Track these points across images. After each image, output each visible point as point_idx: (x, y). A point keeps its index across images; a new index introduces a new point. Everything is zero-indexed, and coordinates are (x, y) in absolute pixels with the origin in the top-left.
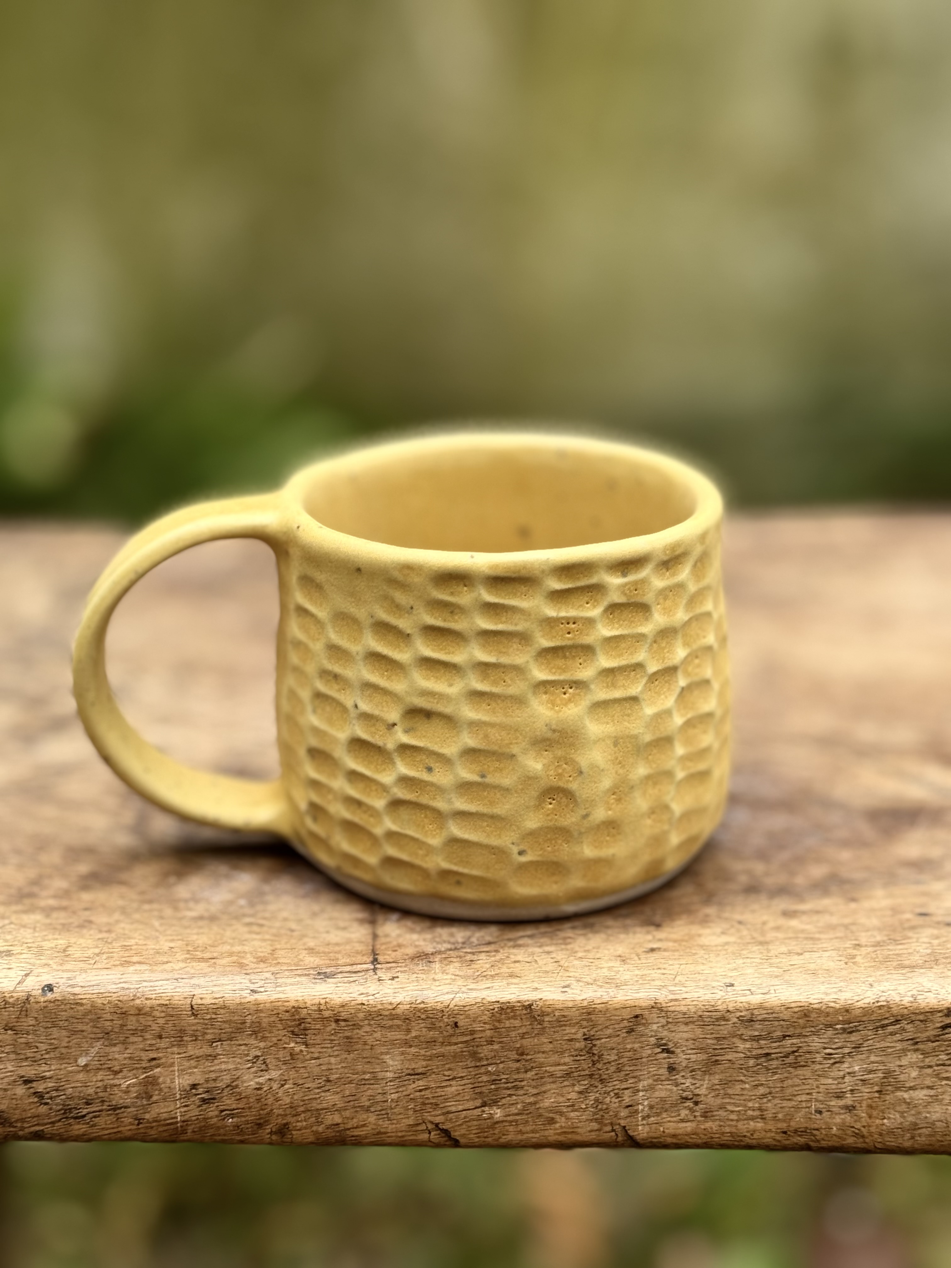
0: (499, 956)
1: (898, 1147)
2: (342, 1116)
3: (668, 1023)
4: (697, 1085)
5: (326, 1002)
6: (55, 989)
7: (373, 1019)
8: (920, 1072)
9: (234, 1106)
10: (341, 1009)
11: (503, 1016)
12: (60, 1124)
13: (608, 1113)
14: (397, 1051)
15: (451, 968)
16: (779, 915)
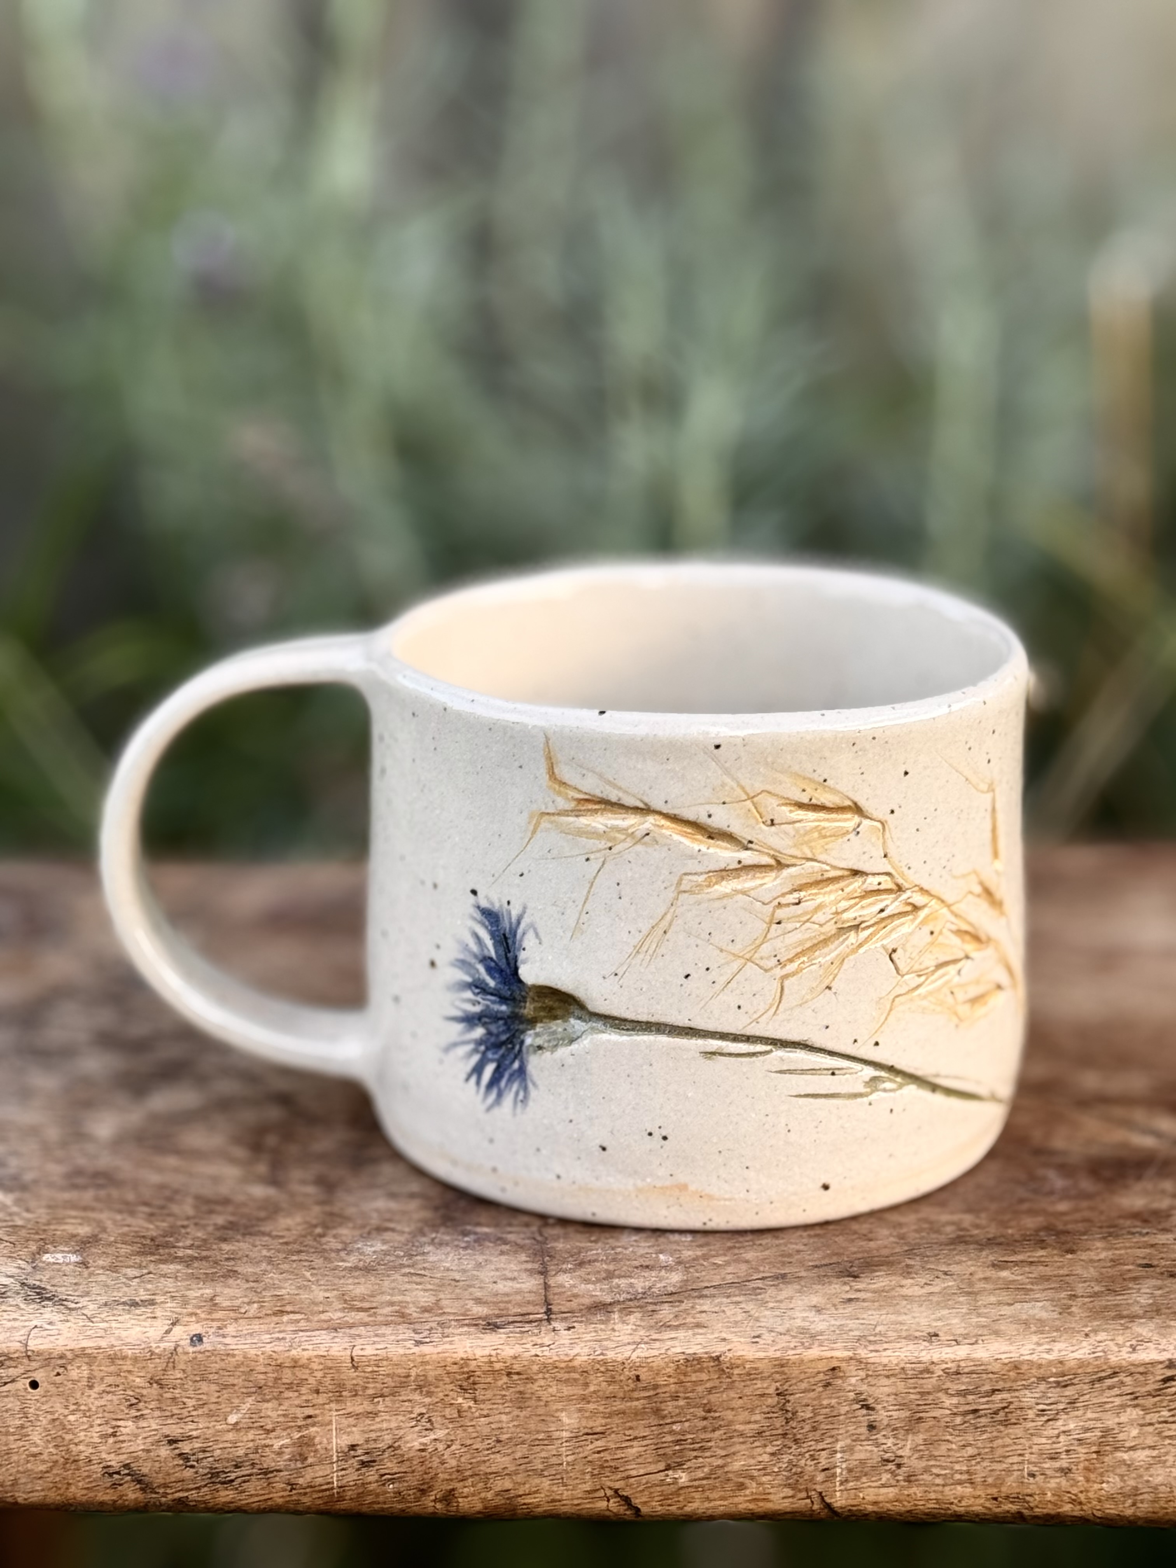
0: (683, 1306)
1: (1119, 1515)
2: (513, 1480)
3: (867, 1376)
4: (899, 1446)
5: (497, 1354)
6: (205, 1339)
7: (548, 1371)
8: (1141, 1430)
9: (395, 1470)
10: (514, 1361)
11: (689, 1369)
12: (206, 1489)
13: (803, 1477)
14: (573, 1408)
15: (632, 1318)
16: (988, 1267)
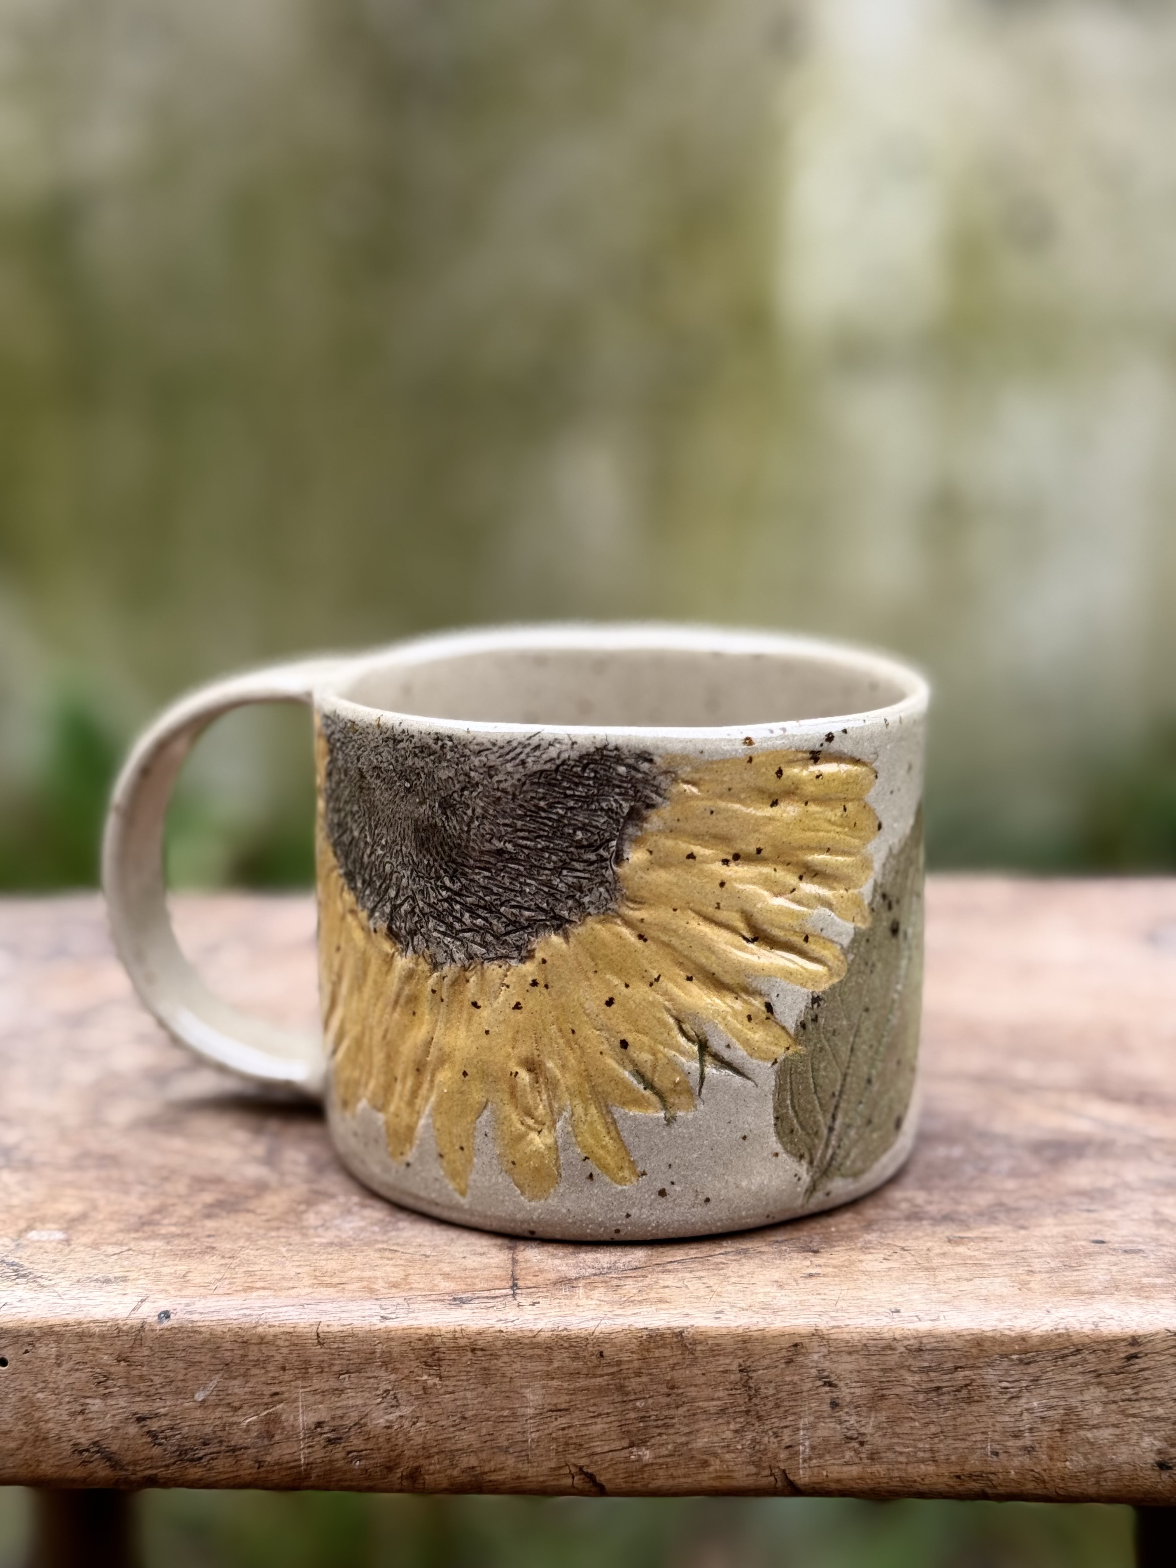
0: (647, 1281)
1: (1082, 1493)
2: (478, 1457)
3: (830, 1352)
4: (863, 1423)
5: (462, 1330)
6: (172, 1316)
7: (512, 1349)
8: (1104, 1408)
9: (362, 1447)
10: (478, 1337)
11: (652, 1345)
12: (175, 1467)
13: (766, 1455)
14: (537, 1384)
15: (596, 1294)
16: (945, 1242)
